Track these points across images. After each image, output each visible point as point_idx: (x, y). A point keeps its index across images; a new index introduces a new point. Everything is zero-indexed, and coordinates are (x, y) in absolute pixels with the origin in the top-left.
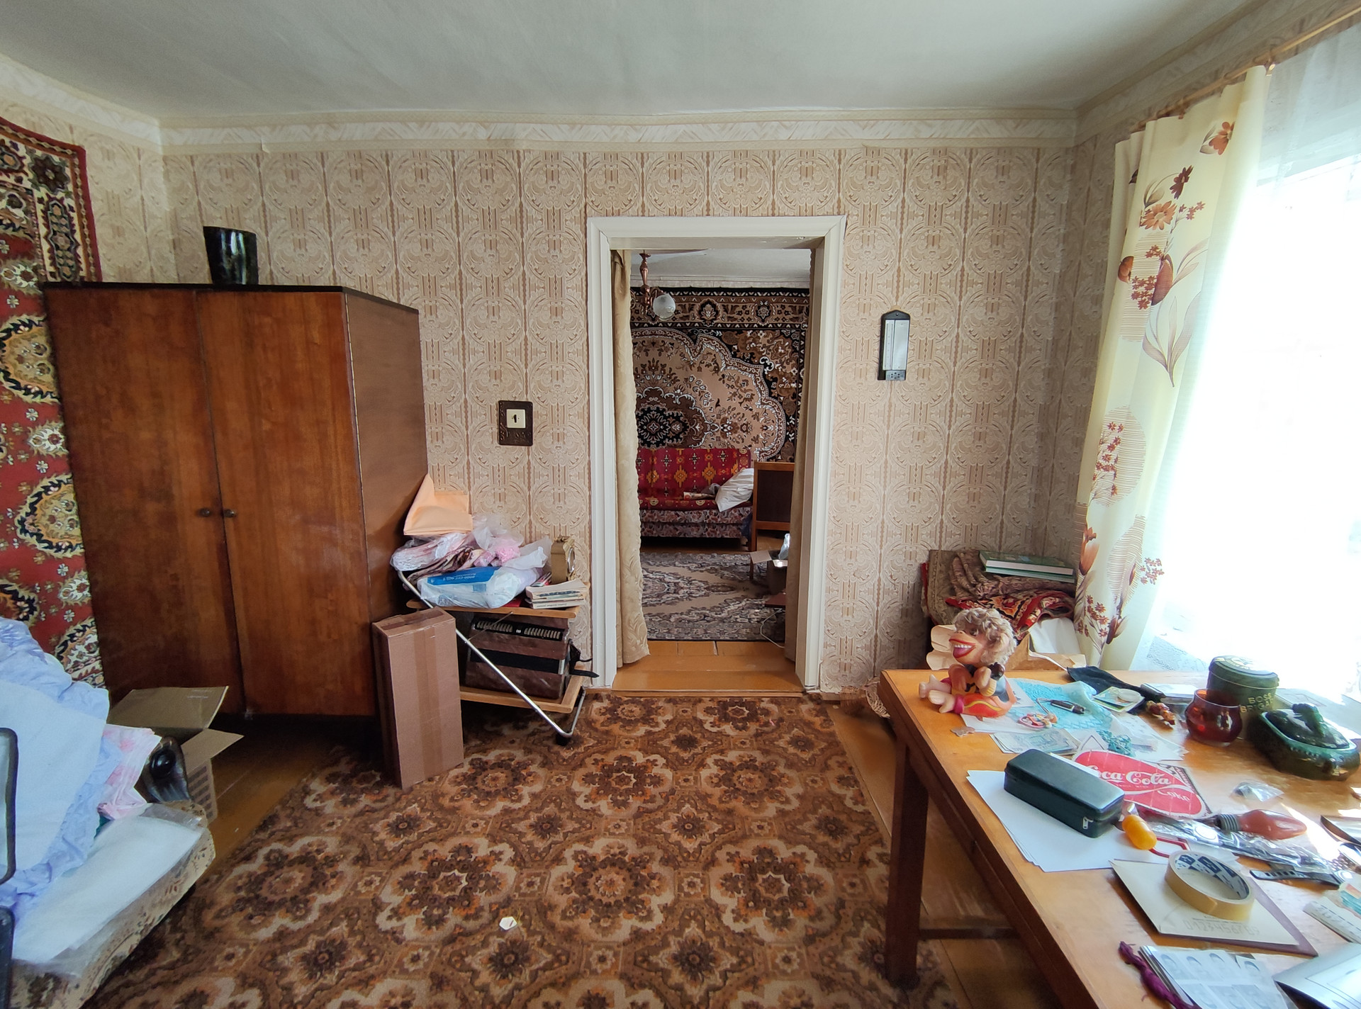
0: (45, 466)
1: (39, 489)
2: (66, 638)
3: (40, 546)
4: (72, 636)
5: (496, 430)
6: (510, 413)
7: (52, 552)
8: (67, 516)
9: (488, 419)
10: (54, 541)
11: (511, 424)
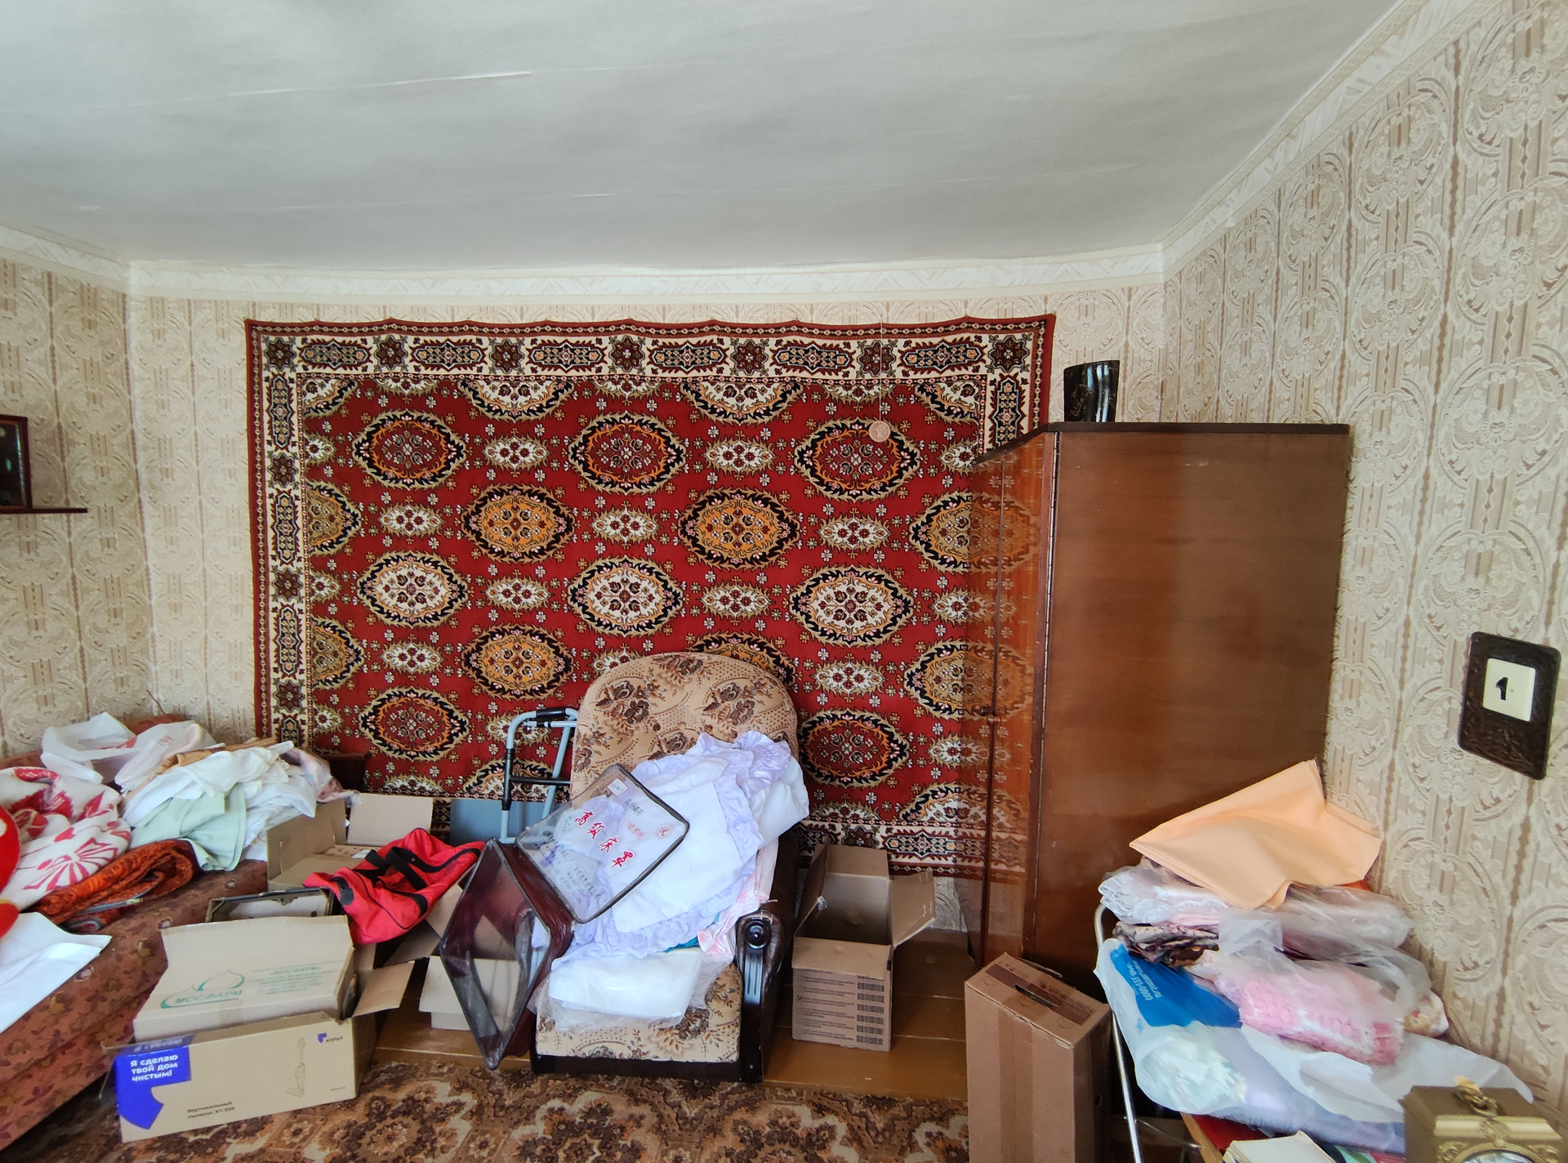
0: (943, 630)
1: (932, 650)
2: (928, 792)
3: (922, 701)
4: (934, 793)
5: (1457, 706)
6: (1496, 668)
7: (931, 709)
8: (952, 680)
9: (1446, 676)
10: (935, 701)
11: (1491, 700)
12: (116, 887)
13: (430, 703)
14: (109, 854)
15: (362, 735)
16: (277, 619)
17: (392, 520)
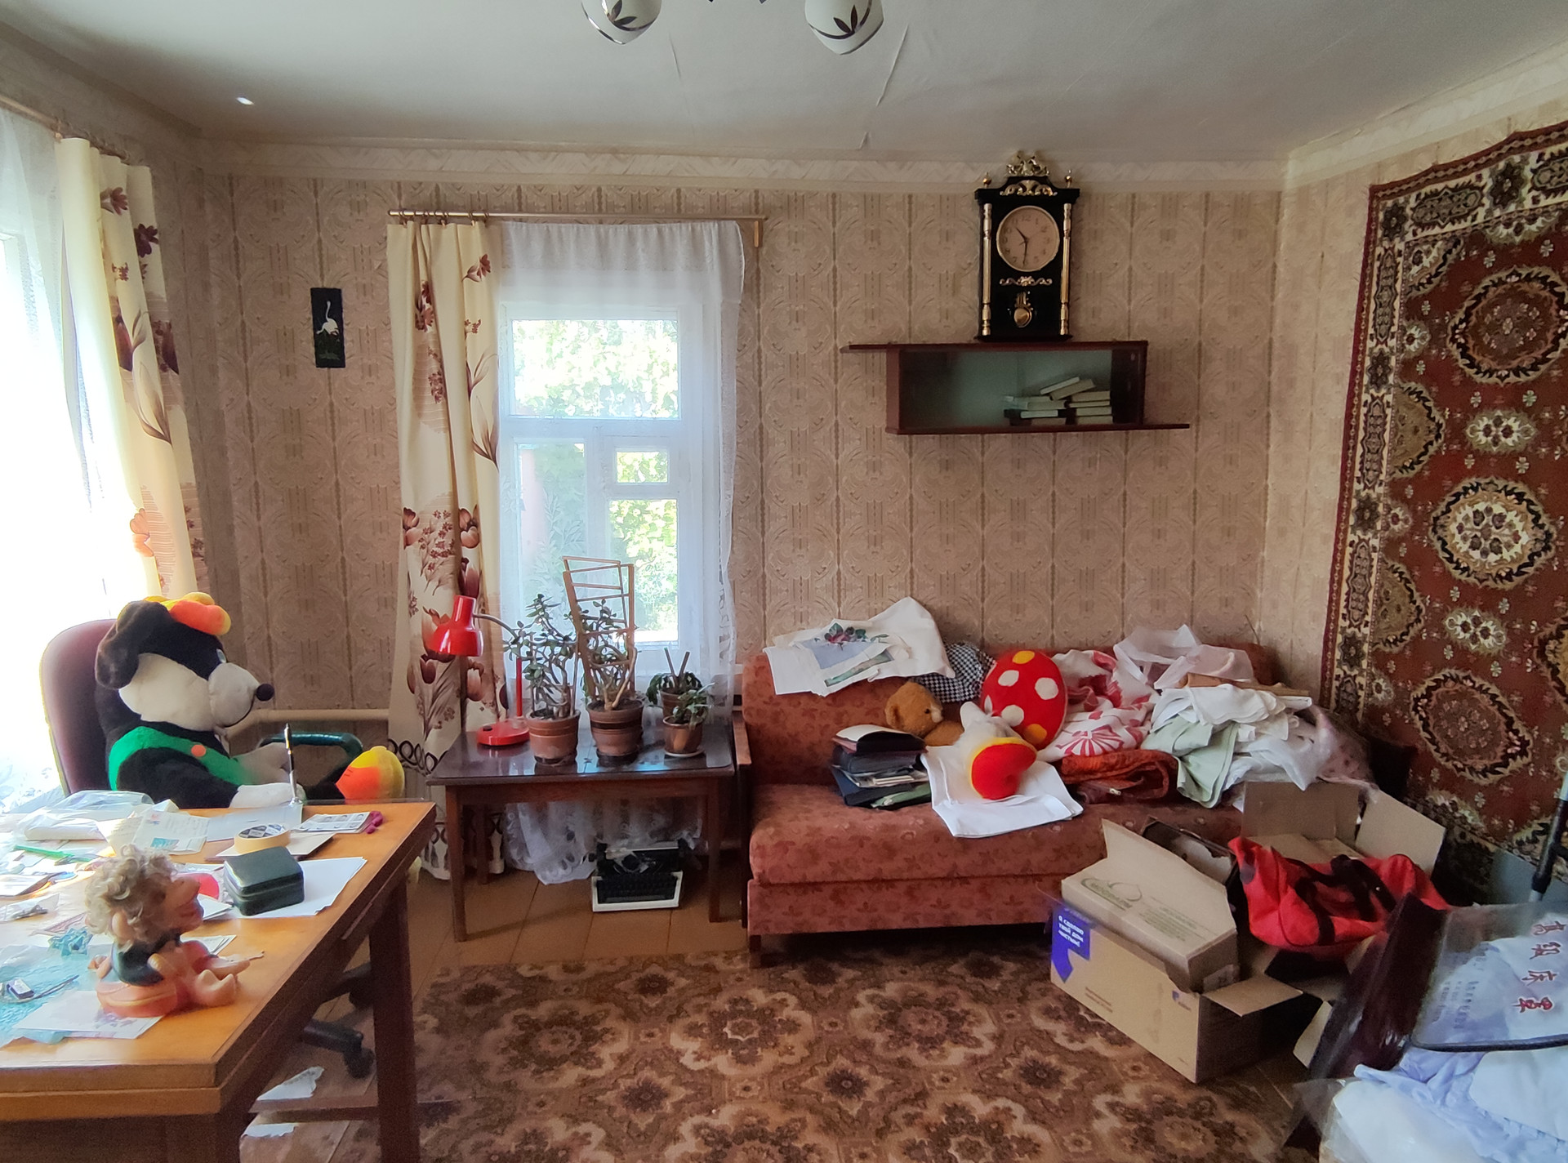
12: (1109, 774)
13: (1485, 700)
14: (1116, 745)
15: (1412, 721)
16: (1352, 555)
17: (1478, 432)
